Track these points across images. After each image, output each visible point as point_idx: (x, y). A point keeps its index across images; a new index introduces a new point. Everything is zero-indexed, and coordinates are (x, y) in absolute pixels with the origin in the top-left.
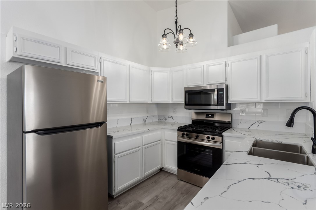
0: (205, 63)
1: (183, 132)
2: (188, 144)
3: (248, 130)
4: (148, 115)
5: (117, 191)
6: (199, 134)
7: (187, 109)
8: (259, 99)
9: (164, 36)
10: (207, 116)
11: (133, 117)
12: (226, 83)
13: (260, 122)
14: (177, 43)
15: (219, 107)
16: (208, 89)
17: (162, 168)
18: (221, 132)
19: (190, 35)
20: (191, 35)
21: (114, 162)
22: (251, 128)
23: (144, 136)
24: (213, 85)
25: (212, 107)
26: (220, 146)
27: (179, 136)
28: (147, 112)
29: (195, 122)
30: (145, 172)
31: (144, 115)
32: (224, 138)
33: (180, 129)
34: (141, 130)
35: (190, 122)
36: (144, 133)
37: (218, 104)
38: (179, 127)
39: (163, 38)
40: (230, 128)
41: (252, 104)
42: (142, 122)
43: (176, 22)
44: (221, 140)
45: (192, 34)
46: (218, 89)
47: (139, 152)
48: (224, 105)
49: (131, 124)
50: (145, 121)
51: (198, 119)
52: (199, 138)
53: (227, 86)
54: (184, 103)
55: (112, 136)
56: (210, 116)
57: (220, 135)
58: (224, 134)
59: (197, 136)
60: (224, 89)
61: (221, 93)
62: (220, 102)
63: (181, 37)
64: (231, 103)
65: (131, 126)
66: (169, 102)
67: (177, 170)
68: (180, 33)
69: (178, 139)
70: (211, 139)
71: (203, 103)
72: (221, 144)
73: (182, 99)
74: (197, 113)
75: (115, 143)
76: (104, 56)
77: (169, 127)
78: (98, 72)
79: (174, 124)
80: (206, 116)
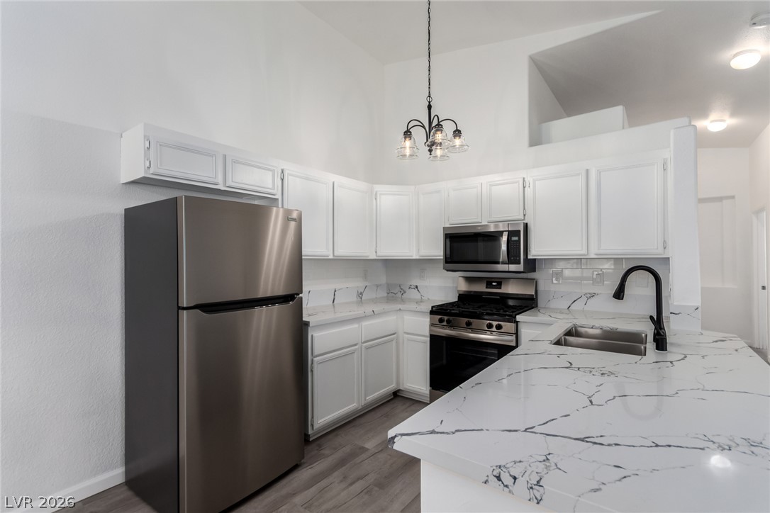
0: (485, 180)
1: (440, 317)
2: (449, 339)
3: (567, 311)
4: (367, 284)
5: (316, 426)
6: (471, 320)
7: (448, 271)
8: (584, 252)
9: (407, 134)
10: (489, 284)
11: (337, 286)
12: (524, 220)
13: (589, 296)
14: (432, 146)
15: (513, 267)
16: (492, 230)
17: (399, 391)
18: (514, 313)
19: (455, 131)
20: (457, 133)
21: (312, 371)
22: (574, 307)
23: (365, 323)
24: (501, 224)
25: (500, 267)
26: (512, 341)
27: (432, 325)
28: (365, 277)
29: (464, 298)
30: (366, 396)
31: (358, 284)
32: (520, 325)
33: (436, 311)
34: (358, 311)
35: (453, 298)
36: (365, 317)
37: (510, 262)
38: (432, 307)
39: (405, 138)
40: (533, 308)
41: (575, 261)
42: (355, 299)
43: (430, 107)
44: (514, 331)
45: (459, 131)
46: (508, 231)
47: (355, 355)
48: (520, 263)
49: (333, 302)
50: (360, 295)
51: (471, 292)
52: (473, 326)
53: (526, 226)
54: (442, 258)
55: (309, 322)
56: (494, 284)
57: (512, 319)
58: (519, 318)
59: (469, 324)
60: (520, 231)
61: (515, 238)
62: (513, 257)
63: (439, 137)
64: (535, 259)
65: (334, 305)
66: (412, 256)
67: (428, 392)
68: (437, 131)
69: (430, 330)
70: (494, 329)
71: (481, 258)
72: (513, 337)
73: (437, 250)
74: (468, 280)
75: (312, 336)
76: (290, 168)
77: (413, 306)
78: (278, 199)
79: (421, 302)
80: (487, 285)
